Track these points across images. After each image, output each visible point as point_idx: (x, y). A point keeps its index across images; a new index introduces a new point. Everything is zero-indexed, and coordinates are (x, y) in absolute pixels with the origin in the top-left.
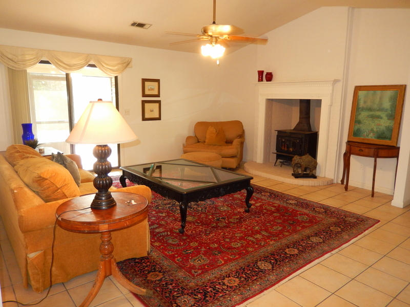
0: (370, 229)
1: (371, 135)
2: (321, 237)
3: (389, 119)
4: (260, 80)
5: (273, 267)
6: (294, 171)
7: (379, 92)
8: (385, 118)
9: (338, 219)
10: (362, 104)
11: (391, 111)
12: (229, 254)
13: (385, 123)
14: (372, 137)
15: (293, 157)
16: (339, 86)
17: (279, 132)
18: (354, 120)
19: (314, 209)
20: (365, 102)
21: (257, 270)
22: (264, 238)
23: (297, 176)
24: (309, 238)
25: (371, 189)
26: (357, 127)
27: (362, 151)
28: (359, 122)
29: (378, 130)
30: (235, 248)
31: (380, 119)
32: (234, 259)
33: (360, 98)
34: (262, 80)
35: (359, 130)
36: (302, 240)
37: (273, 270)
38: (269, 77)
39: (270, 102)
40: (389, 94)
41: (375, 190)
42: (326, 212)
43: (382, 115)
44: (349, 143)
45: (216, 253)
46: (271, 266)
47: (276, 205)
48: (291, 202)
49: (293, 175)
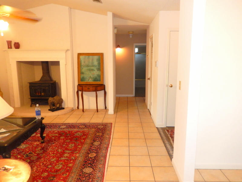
0: (112, 128)
1: (90, 80)
2: (97, 141)
3: (98, 70)
4: (10, 47)
5: (93, 169)
6: (50, 108)
7: (91, 57)
8: (96, 70)
9: (95, 128)
10: (83, 63)
11: (98, 66)
12: (61, 175)
13: (96, 73)
14: (91, 81)
15: (48, 99)
16: (69, 53)
17: (30, 83)
18: (80, 72)
19: (79, 127)
20: (84, 62)
21: (87, 175)
22: (71, 155)
23: (52, 110)
24: (93, 144)
25: (96, 108)
26: (82, 76)
27: (89, 89)
28: (83, 73)
29: (94, 77)
30: (60, 169)
31: (93, 71)
32: (68, 176)
33: (81, 60)
34: (11, 48)
35: (83, 78)
36: (91, 146)
37: (95, 170)
38: (17, 46)
39: (19, 63)
40: (96, 57)
41: (98, 108)
42: (86, 127)
43: (94, 69)
44: (79, 85)
45: (52, 178)
46: (91, 169)
47: (56, 132)
48: (62, 127)
49: (49, 110)
